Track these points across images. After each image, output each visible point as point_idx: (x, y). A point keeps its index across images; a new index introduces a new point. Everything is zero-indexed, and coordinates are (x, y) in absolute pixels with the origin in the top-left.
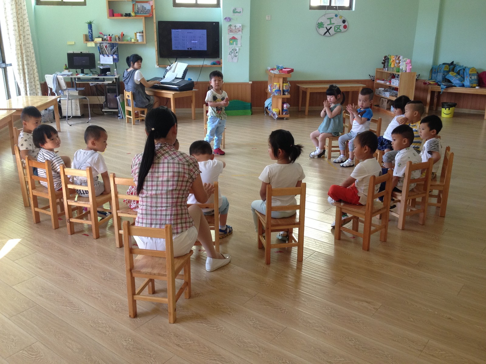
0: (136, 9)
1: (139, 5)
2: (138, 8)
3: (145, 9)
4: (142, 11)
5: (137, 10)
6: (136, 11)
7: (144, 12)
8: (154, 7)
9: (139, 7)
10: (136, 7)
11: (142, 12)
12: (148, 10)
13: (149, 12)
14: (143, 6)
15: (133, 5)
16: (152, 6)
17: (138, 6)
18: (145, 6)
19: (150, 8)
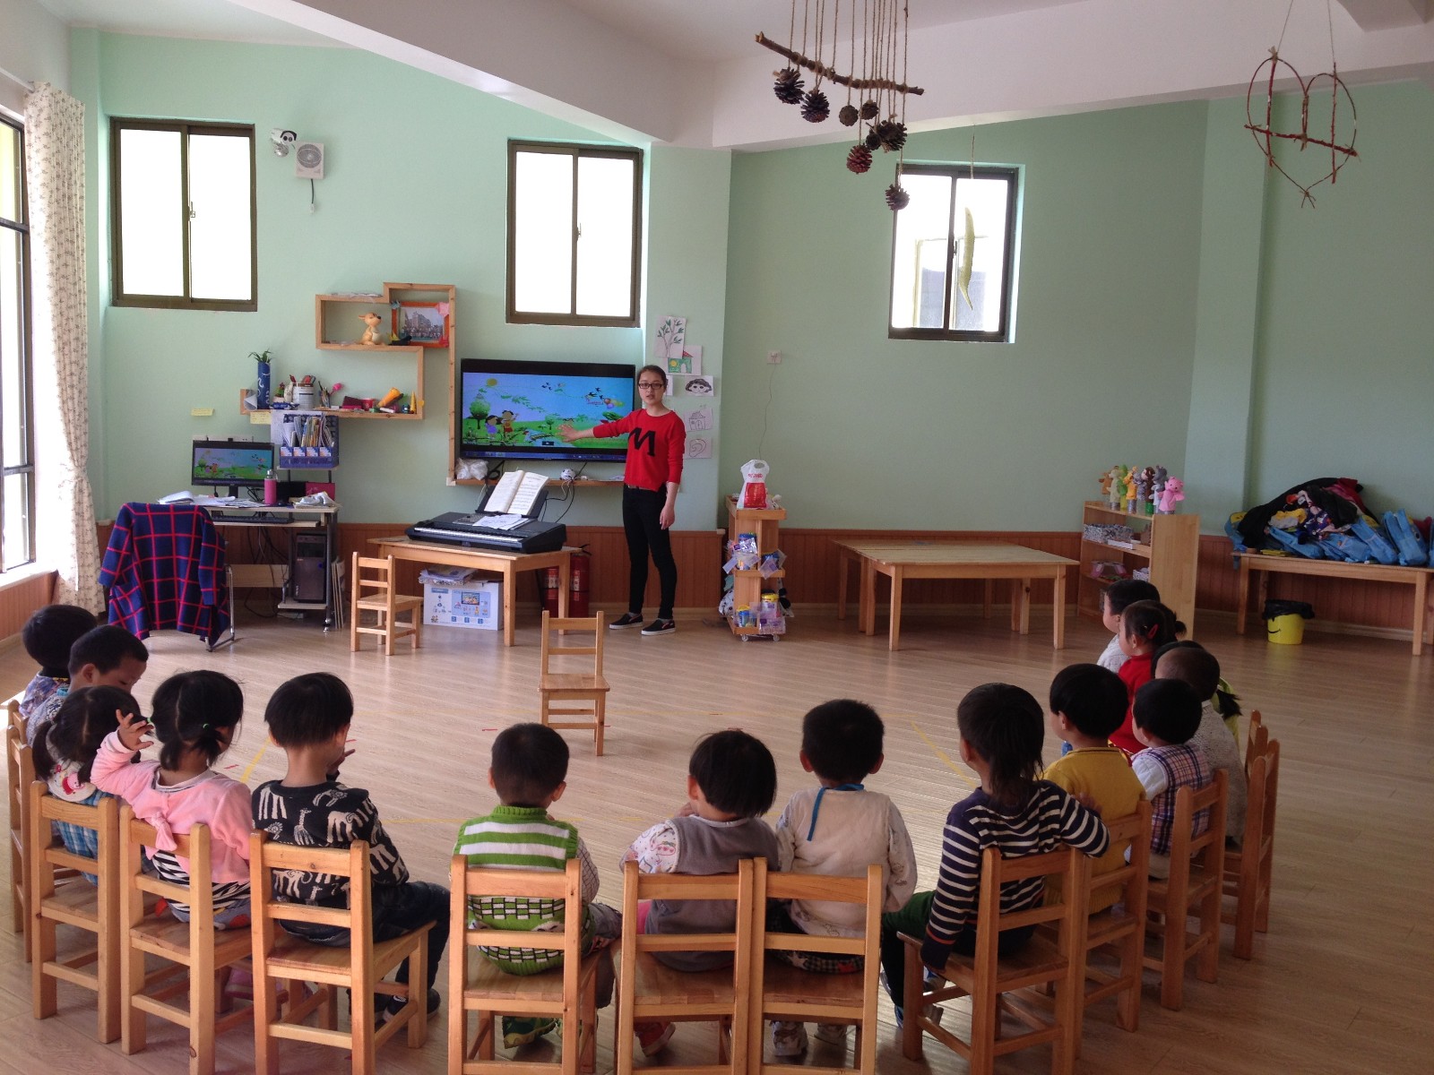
0: (403, 324)
1: (411, 313)
2: (407, 322)
3: (429, 326)
4: (418, 331)
6: (402, 331)
7: (425, 335)
8: (451, 322)
9: (410, 317)
10: (403, 319)
12: (436, 326)
13: (437, 333)
14: (421, 318)
15: (394, 312)
16: (447, 318)
17: (408, 314)
18: (427, 317)
19: (441, 323)
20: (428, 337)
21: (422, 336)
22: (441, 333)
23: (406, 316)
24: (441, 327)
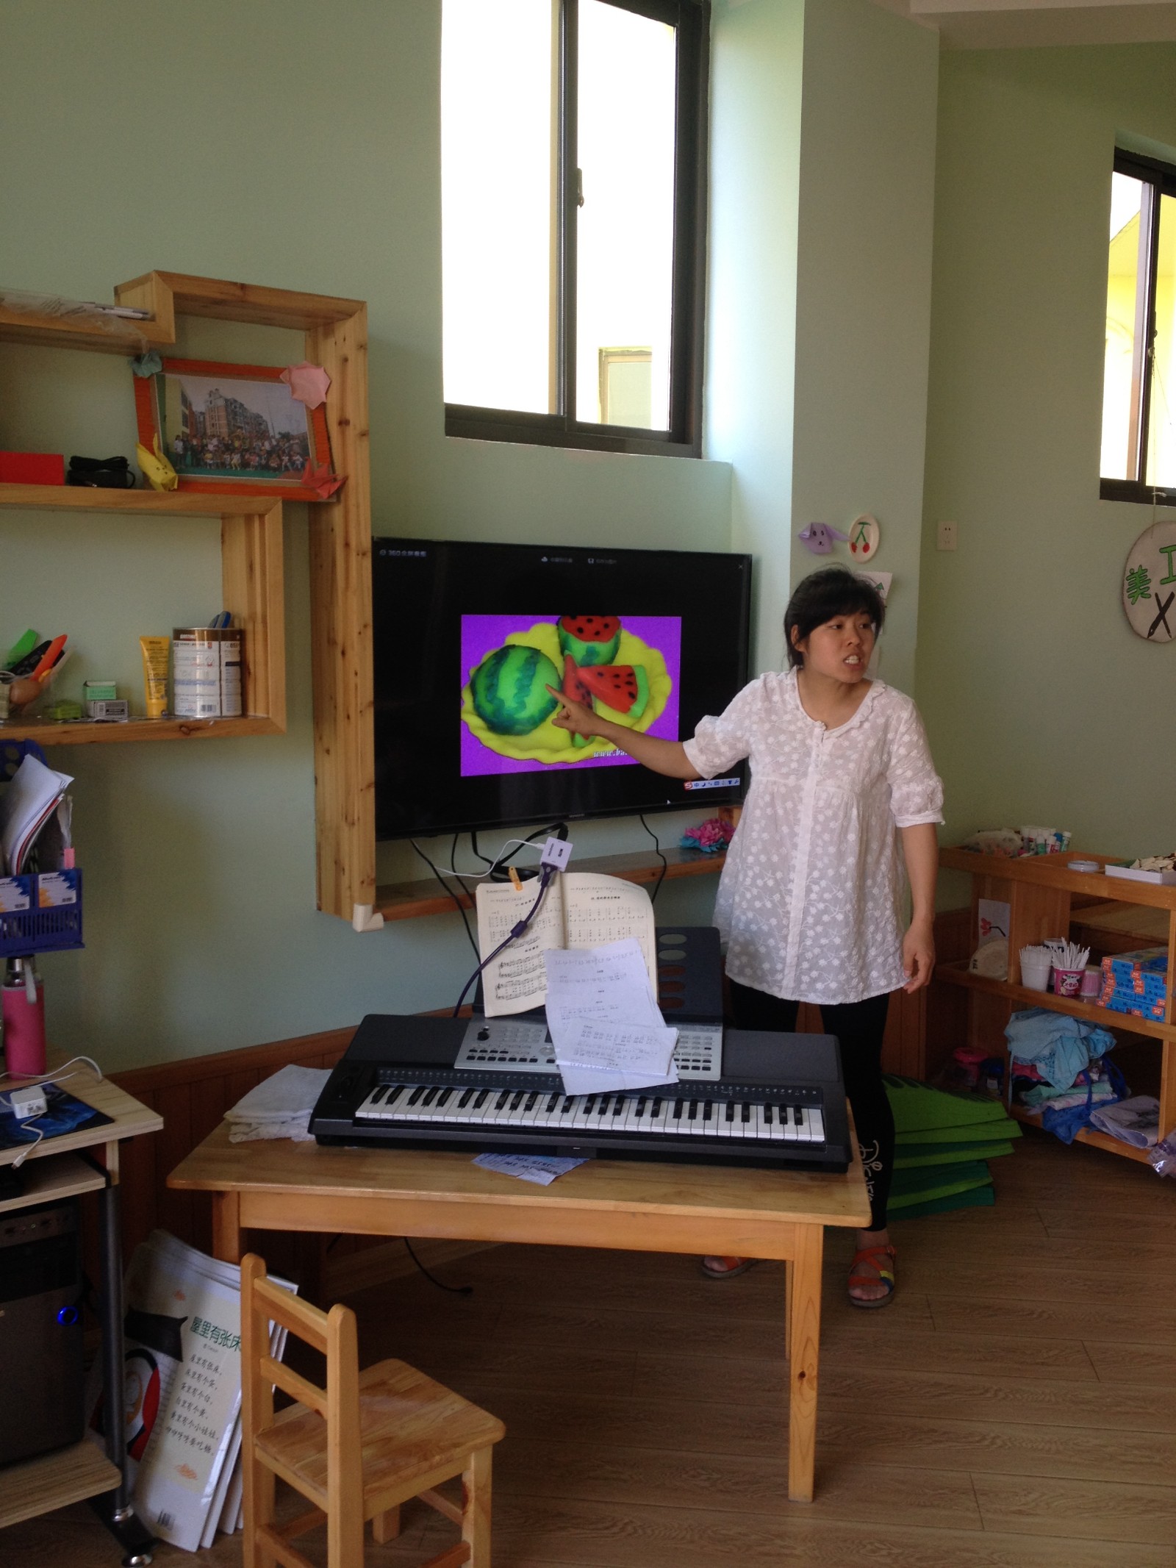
0: (176, 427)
1: (198, 392)
2: (189, 419)
3: (263, 435)
4: (229, 449)
5: (185, 439)
6: (179, 446)
7: (255, 460)
9: (199, 406)
10: (175, 410)
11: (236, 459)
12: (286, 437)
13: (298, 459)
14: (233, 408)
15: (141, 386)
16: (322, 410)
17: (192, 397)
19: (300, 425)
20: (265, 468)
21: (245, 465)
22: (305, 453)
23: (185, 401)
24: (303, 439)
